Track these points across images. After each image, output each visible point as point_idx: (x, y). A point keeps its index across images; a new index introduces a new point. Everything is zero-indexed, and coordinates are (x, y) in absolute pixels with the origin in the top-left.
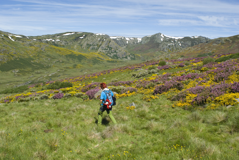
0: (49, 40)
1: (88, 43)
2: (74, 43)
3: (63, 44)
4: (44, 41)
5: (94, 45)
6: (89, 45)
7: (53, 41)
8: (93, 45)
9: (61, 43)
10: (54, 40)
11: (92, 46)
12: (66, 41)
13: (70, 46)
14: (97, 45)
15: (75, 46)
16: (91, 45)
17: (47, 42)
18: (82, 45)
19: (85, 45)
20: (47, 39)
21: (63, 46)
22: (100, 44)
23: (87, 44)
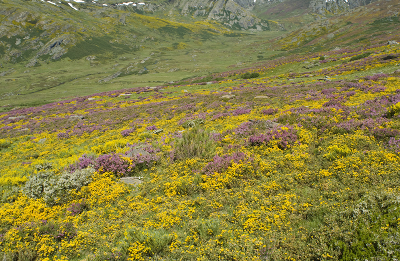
0: (127, 4)
1: (191, 5)
2: (168, 6)
3: (150, 9)
4: (119, 6)
5: (201, 9)
6: (192, 10)
7: (135, 5)
8: (199, 8)
9: (147, 7)
10: (136, 3)
11: (198, 10)
12: (155, 5)
13: (162, 12)
14: (206, 8)
15: (171, 12)
16: (195, 9)
17: (125, 7)
18: (181, 10)
19: (186, 9)
20: (124, 3)
21: (151, 13)
22: (210, 6)
23: (189, 8)
